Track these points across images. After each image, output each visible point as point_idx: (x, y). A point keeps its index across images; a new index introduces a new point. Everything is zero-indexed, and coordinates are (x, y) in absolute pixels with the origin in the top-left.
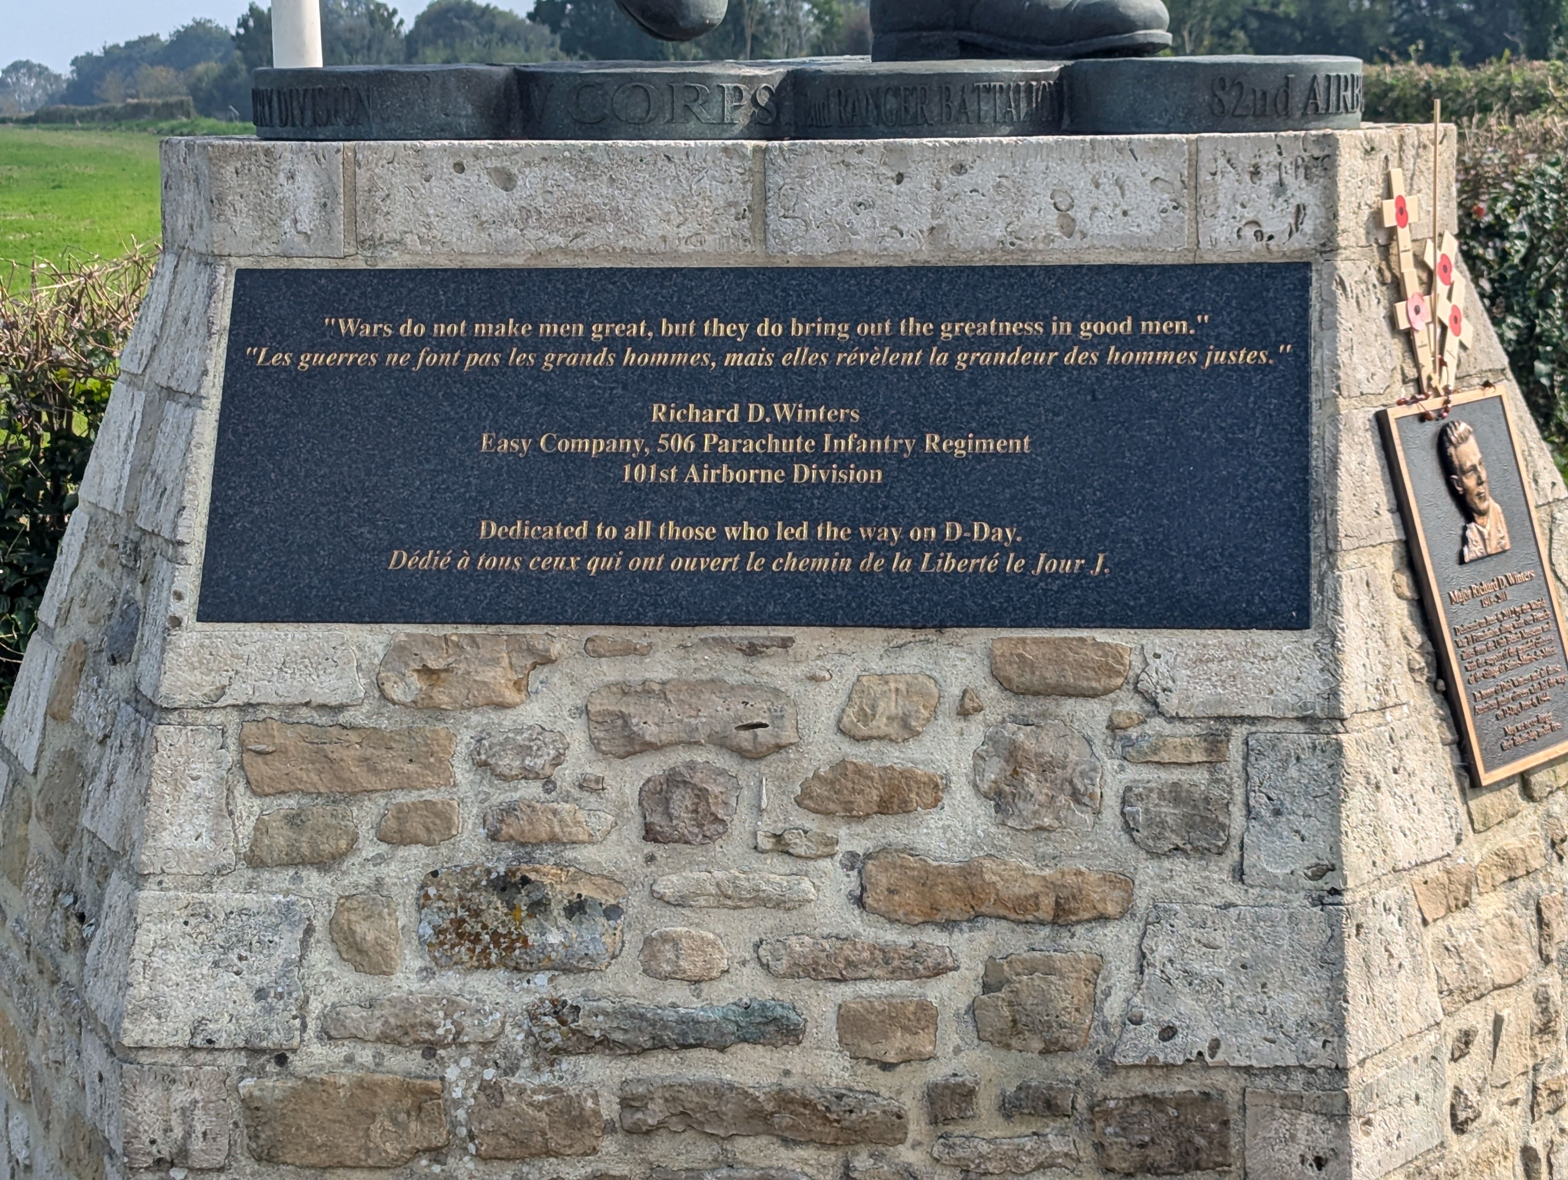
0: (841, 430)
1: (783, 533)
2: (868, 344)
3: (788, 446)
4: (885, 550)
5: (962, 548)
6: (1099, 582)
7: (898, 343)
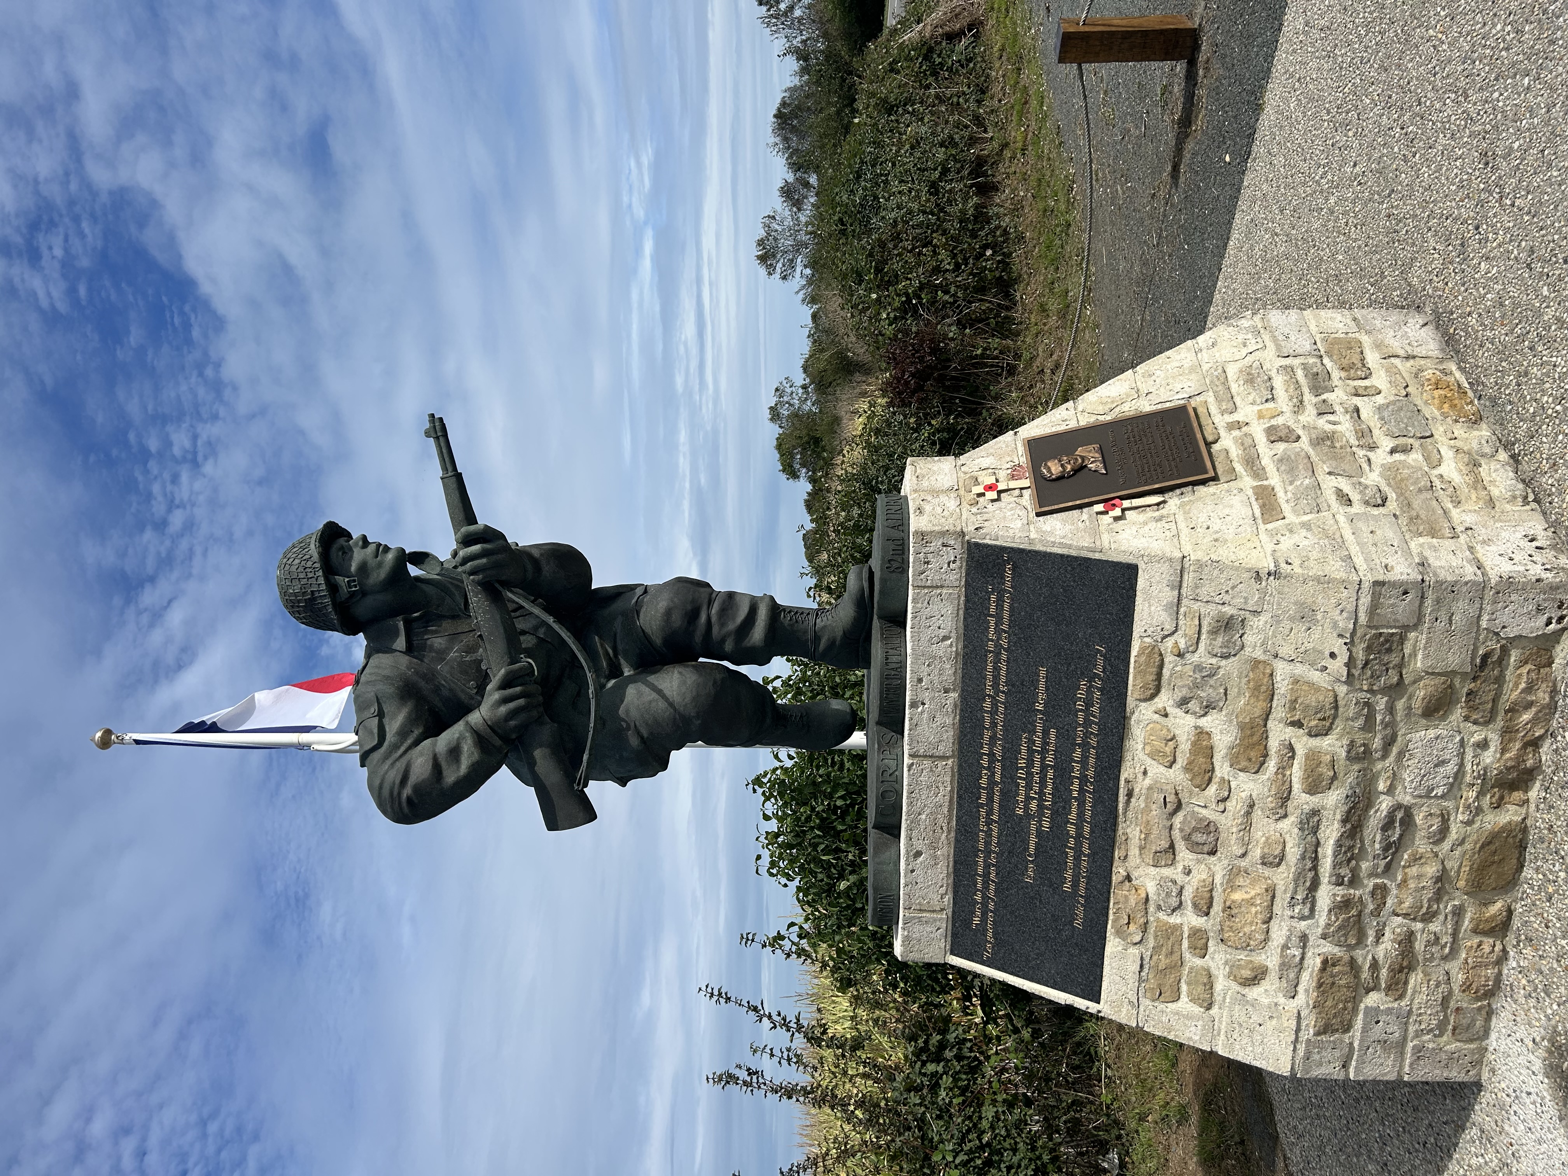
0: (1031, 742)
1: (1076, 774)
2: (994, 724)
3: (1037, 764)
4: (1087, 735)
5: (1089, 703)
6: (1109, 649)
7: (994, 712)
